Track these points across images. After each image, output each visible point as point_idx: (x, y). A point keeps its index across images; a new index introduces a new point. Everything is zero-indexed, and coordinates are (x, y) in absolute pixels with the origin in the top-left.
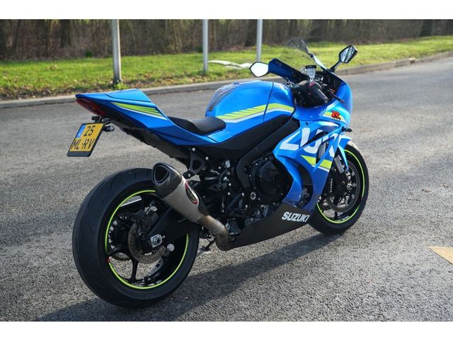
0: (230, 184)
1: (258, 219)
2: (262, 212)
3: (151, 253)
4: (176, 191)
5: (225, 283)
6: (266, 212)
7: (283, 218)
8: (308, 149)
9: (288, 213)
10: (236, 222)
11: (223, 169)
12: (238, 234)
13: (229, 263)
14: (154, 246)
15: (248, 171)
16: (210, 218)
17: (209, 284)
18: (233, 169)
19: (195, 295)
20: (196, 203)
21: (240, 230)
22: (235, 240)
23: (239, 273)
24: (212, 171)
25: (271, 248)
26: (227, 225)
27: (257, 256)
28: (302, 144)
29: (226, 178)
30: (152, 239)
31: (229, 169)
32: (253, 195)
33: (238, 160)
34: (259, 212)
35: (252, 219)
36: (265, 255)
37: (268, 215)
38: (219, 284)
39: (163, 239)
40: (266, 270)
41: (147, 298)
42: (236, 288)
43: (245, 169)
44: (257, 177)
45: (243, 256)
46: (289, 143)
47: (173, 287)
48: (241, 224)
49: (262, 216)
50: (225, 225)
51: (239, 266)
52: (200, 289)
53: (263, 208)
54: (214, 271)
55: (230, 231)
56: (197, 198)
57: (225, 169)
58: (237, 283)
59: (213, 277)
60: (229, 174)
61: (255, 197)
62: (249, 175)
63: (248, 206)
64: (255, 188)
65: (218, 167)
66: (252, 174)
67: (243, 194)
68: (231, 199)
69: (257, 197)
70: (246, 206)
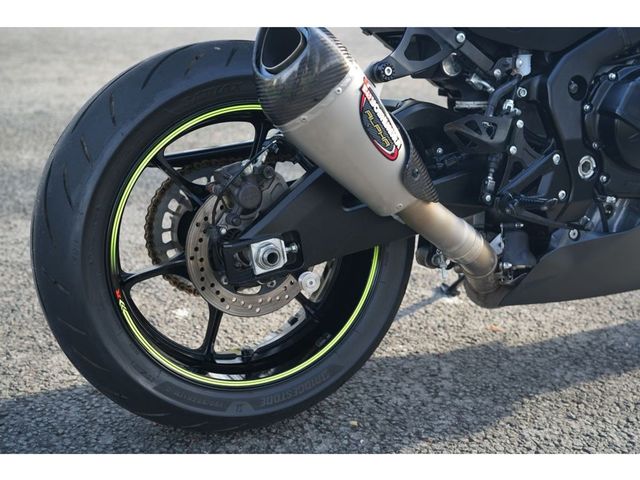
0: (520, 123)
1: (591, 236)
2: (605, 217)
3: (256, 290)
4: (322, 104)
5: (473, 395)
6: (617, 220)
10: (523, 234)
11: (508, 75)
12: (528, 270)
13: (498, 337)
14: (259, 271)
15: (583, 91)
16: (439, 212)
17: (428, 390)
18: (536, 81)
19: (381, 418)
20: (393, 157)
21: (533, 261)
22: (516, 284)
23: (518, 370)
24: (474, 80)
25: (617, 313)
26: (499, 239)
27: (576, 330)
29: (510, 103)
30: (255, 247)
31: (524, 81)
32: (586, 167)
33: (556, 57)
34: (597, 217)
35: (573, 233)
36: (601, 331)
37: (624, 227)
38: (454, 394)
39: (290, 254)
40: (595, 375)
41: (231, 412)
42: (499, 415)
43: (574, 86)
44: (607, 113)
45: (539, 323)
47: (317, 390)
48: (538, 241)
49: (606, 229)
50: (488, 240)
51: (521, 351)
52: (400, 401)
53: (611, 207)
54: (452, 353)
55: (501, 259)
56: (399, 142)
57: (512, 78)
58: (507, 401)
59: (446, 370)
60: (523, 93)
61: (592, 172)
62: (583, 105)
63: (568, 194)
64: (595, 145)
65: (493, 69)
66: (592, 102)
67: (556, 158)
68: (518, 167)
69: (599, 171)
70: (562, 194)
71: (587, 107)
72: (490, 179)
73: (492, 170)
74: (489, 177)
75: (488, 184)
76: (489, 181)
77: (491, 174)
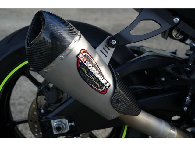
14: (55, 133)
20: (104, 93)
72: (188, 99)
73: (190, 94)
74: (187, 98)
75: (186, 101)
76: (187, 100)
77: (189, 96)
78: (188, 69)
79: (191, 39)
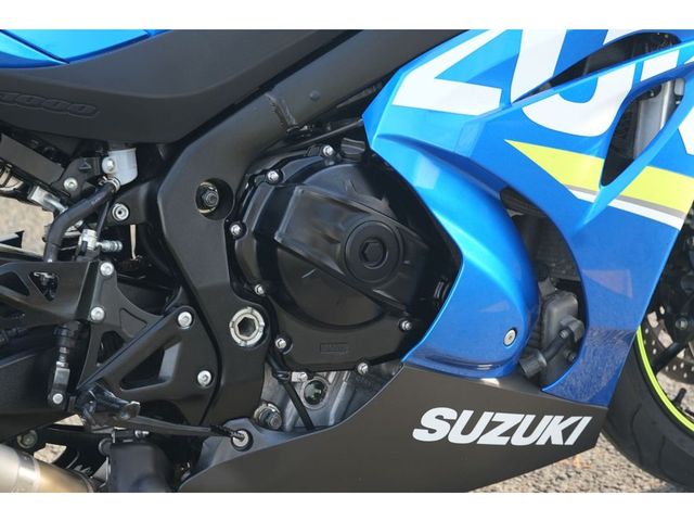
7: (419, 435)
8: (553, 112)
9: (450, 413)
15: (230, 204)
18: (143, 190)
28: (520, 86)
32: (246, 326)
33: (177, 148)
43: (209, 195)
46: (449, 75)
61: (260, 335)
62: (228, 227)
63: (216, 376)
64: (259, 290)
65: (62, 178)
66: (244, 221)
67: (185, 318)
68: (113, 341)
69: (272, 330)
70: (204, 377)
71: (236, 229)
72: (60, 366)
73: (64, 350)
74: (58, 363)
75: (56, 374)
76: (58, 369)
77: (62, 358)
78: (46, 275)
79: (43, 187)
